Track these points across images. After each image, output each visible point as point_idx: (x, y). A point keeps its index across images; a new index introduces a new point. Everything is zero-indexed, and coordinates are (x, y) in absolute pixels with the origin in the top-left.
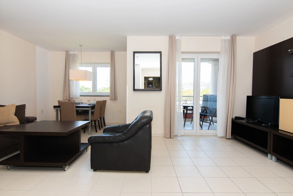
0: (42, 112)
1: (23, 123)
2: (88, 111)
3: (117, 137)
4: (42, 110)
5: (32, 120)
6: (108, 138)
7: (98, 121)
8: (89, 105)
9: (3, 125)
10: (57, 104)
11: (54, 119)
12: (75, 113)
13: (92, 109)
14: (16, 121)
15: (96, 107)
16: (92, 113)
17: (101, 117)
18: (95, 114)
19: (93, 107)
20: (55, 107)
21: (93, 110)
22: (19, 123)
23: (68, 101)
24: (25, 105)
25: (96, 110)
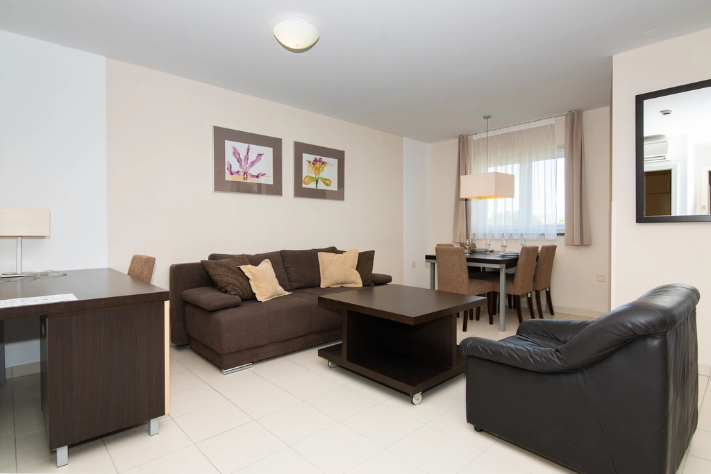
0: (414, 267)
1: (368, 286)
2: (496, 273)
3: (534, 356)
4: (414, 263)
5: (385, 280)
6: (507, 353)
7: (530, 300)
8: (503, 256)
9: (339, 286)
10: (433, 253)
11: (427, 285)
12: (465, 274)
13: (507, 268)
14: (357, 281)
15: (520, 262)
16: (510, 277)
17: (538, 289)
18: (518, 279)
19: (512, 262)
20: (428, 257)
21: (511, 271)
22: (360, 285)
23: (459, 246)
24: (374, 252)
25: (520, 270)
